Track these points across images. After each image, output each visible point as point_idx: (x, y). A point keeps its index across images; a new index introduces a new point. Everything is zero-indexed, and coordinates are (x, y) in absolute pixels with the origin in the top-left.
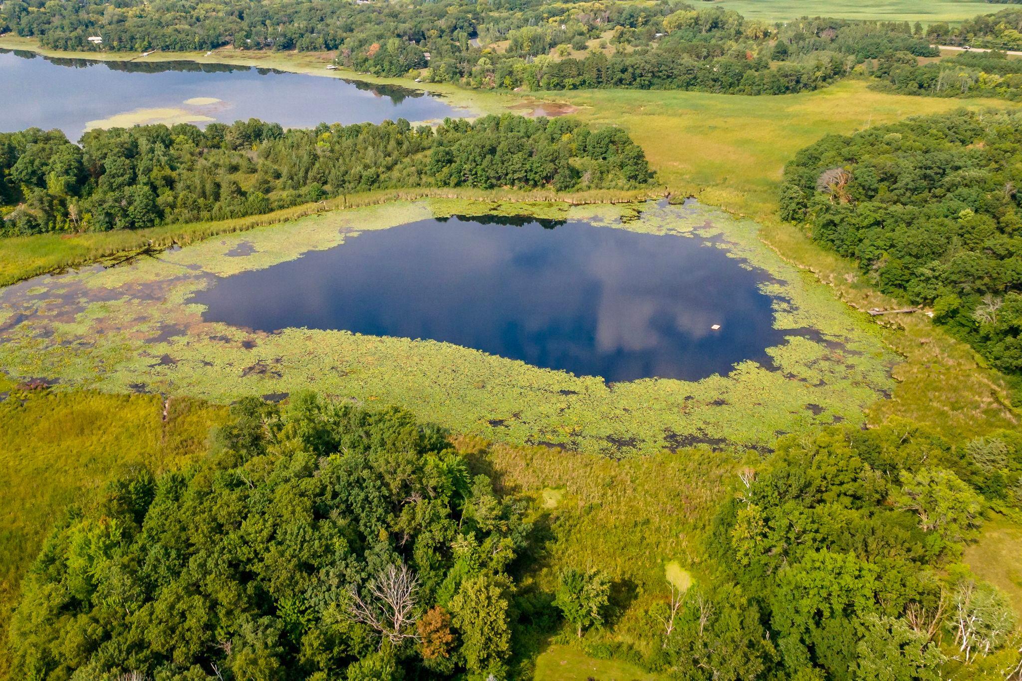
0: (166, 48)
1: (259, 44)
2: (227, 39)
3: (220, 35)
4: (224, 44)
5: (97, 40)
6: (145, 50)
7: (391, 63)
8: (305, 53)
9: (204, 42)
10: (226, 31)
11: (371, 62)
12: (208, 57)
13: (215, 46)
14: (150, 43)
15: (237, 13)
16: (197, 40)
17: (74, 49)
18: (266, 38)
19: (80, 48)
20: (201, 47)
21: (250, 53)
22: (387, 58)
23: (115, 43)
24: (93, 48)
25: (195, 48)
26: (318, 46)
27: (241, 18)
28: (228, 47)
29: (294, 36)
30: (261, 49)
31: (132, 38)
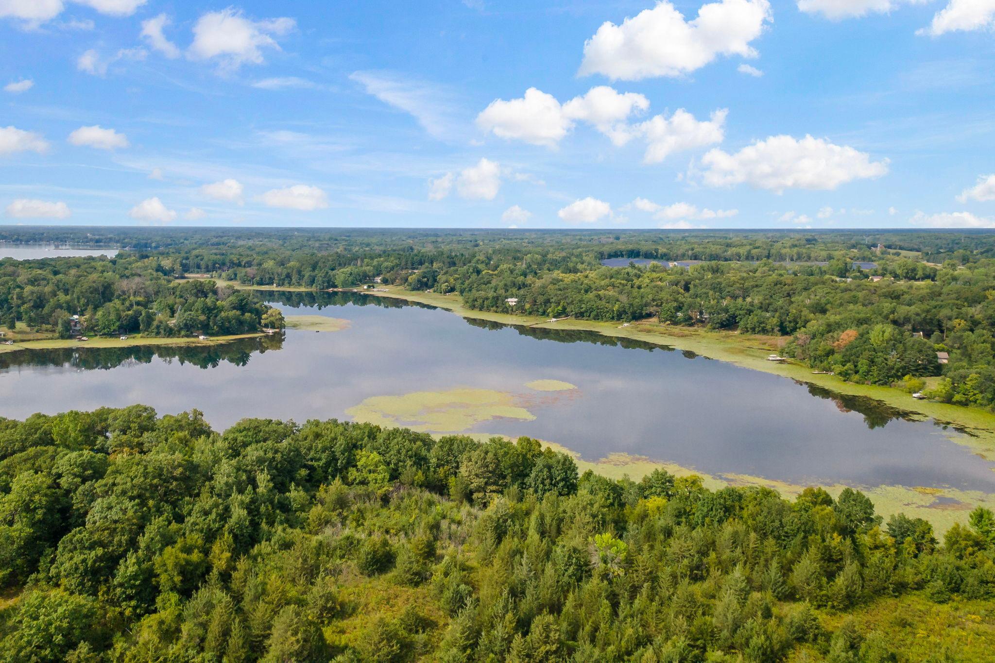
0: (580, 315)
1: (691, 318)
2: (652, 309)
3: (646, 305)
4: (649, 315)
5: (512, 301)
6: (557, 315)
7: (872, 362)
8: (748, 335)
9: (625, 312)
10: (653, 300)
11: (838, 357)
12: (624, 329)
13: (637, 316)
14: (564, 308)
15: (683, 283)
16: (616, 308)
17: (488, 310)
18: (701, 313)
19: (494, 308)
20: (619, 317)
21: (677, 329)
22: (866, 354)
23: (527, 306)
24: (506, 310)
25: (613, 318)
26: (769, 327)
27: (687, 289)
28: (654, 320)
29: (738, 312)
30: (692, 325)
31: (548, 302)
